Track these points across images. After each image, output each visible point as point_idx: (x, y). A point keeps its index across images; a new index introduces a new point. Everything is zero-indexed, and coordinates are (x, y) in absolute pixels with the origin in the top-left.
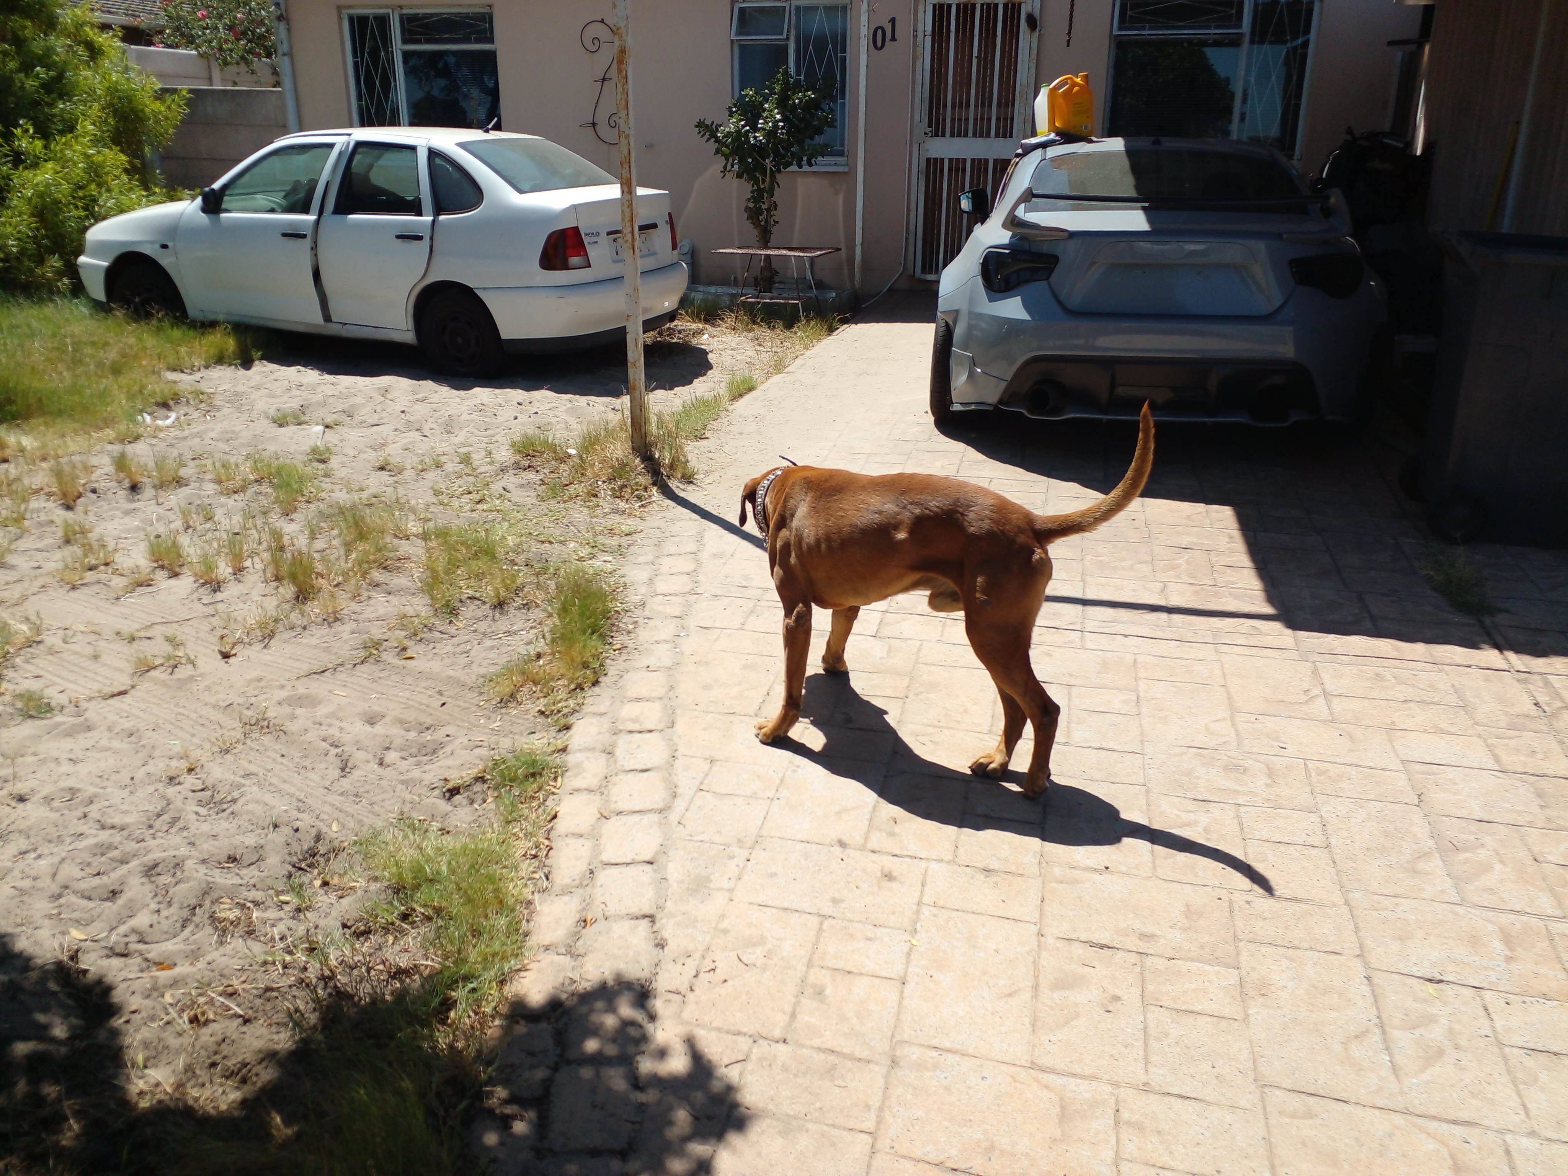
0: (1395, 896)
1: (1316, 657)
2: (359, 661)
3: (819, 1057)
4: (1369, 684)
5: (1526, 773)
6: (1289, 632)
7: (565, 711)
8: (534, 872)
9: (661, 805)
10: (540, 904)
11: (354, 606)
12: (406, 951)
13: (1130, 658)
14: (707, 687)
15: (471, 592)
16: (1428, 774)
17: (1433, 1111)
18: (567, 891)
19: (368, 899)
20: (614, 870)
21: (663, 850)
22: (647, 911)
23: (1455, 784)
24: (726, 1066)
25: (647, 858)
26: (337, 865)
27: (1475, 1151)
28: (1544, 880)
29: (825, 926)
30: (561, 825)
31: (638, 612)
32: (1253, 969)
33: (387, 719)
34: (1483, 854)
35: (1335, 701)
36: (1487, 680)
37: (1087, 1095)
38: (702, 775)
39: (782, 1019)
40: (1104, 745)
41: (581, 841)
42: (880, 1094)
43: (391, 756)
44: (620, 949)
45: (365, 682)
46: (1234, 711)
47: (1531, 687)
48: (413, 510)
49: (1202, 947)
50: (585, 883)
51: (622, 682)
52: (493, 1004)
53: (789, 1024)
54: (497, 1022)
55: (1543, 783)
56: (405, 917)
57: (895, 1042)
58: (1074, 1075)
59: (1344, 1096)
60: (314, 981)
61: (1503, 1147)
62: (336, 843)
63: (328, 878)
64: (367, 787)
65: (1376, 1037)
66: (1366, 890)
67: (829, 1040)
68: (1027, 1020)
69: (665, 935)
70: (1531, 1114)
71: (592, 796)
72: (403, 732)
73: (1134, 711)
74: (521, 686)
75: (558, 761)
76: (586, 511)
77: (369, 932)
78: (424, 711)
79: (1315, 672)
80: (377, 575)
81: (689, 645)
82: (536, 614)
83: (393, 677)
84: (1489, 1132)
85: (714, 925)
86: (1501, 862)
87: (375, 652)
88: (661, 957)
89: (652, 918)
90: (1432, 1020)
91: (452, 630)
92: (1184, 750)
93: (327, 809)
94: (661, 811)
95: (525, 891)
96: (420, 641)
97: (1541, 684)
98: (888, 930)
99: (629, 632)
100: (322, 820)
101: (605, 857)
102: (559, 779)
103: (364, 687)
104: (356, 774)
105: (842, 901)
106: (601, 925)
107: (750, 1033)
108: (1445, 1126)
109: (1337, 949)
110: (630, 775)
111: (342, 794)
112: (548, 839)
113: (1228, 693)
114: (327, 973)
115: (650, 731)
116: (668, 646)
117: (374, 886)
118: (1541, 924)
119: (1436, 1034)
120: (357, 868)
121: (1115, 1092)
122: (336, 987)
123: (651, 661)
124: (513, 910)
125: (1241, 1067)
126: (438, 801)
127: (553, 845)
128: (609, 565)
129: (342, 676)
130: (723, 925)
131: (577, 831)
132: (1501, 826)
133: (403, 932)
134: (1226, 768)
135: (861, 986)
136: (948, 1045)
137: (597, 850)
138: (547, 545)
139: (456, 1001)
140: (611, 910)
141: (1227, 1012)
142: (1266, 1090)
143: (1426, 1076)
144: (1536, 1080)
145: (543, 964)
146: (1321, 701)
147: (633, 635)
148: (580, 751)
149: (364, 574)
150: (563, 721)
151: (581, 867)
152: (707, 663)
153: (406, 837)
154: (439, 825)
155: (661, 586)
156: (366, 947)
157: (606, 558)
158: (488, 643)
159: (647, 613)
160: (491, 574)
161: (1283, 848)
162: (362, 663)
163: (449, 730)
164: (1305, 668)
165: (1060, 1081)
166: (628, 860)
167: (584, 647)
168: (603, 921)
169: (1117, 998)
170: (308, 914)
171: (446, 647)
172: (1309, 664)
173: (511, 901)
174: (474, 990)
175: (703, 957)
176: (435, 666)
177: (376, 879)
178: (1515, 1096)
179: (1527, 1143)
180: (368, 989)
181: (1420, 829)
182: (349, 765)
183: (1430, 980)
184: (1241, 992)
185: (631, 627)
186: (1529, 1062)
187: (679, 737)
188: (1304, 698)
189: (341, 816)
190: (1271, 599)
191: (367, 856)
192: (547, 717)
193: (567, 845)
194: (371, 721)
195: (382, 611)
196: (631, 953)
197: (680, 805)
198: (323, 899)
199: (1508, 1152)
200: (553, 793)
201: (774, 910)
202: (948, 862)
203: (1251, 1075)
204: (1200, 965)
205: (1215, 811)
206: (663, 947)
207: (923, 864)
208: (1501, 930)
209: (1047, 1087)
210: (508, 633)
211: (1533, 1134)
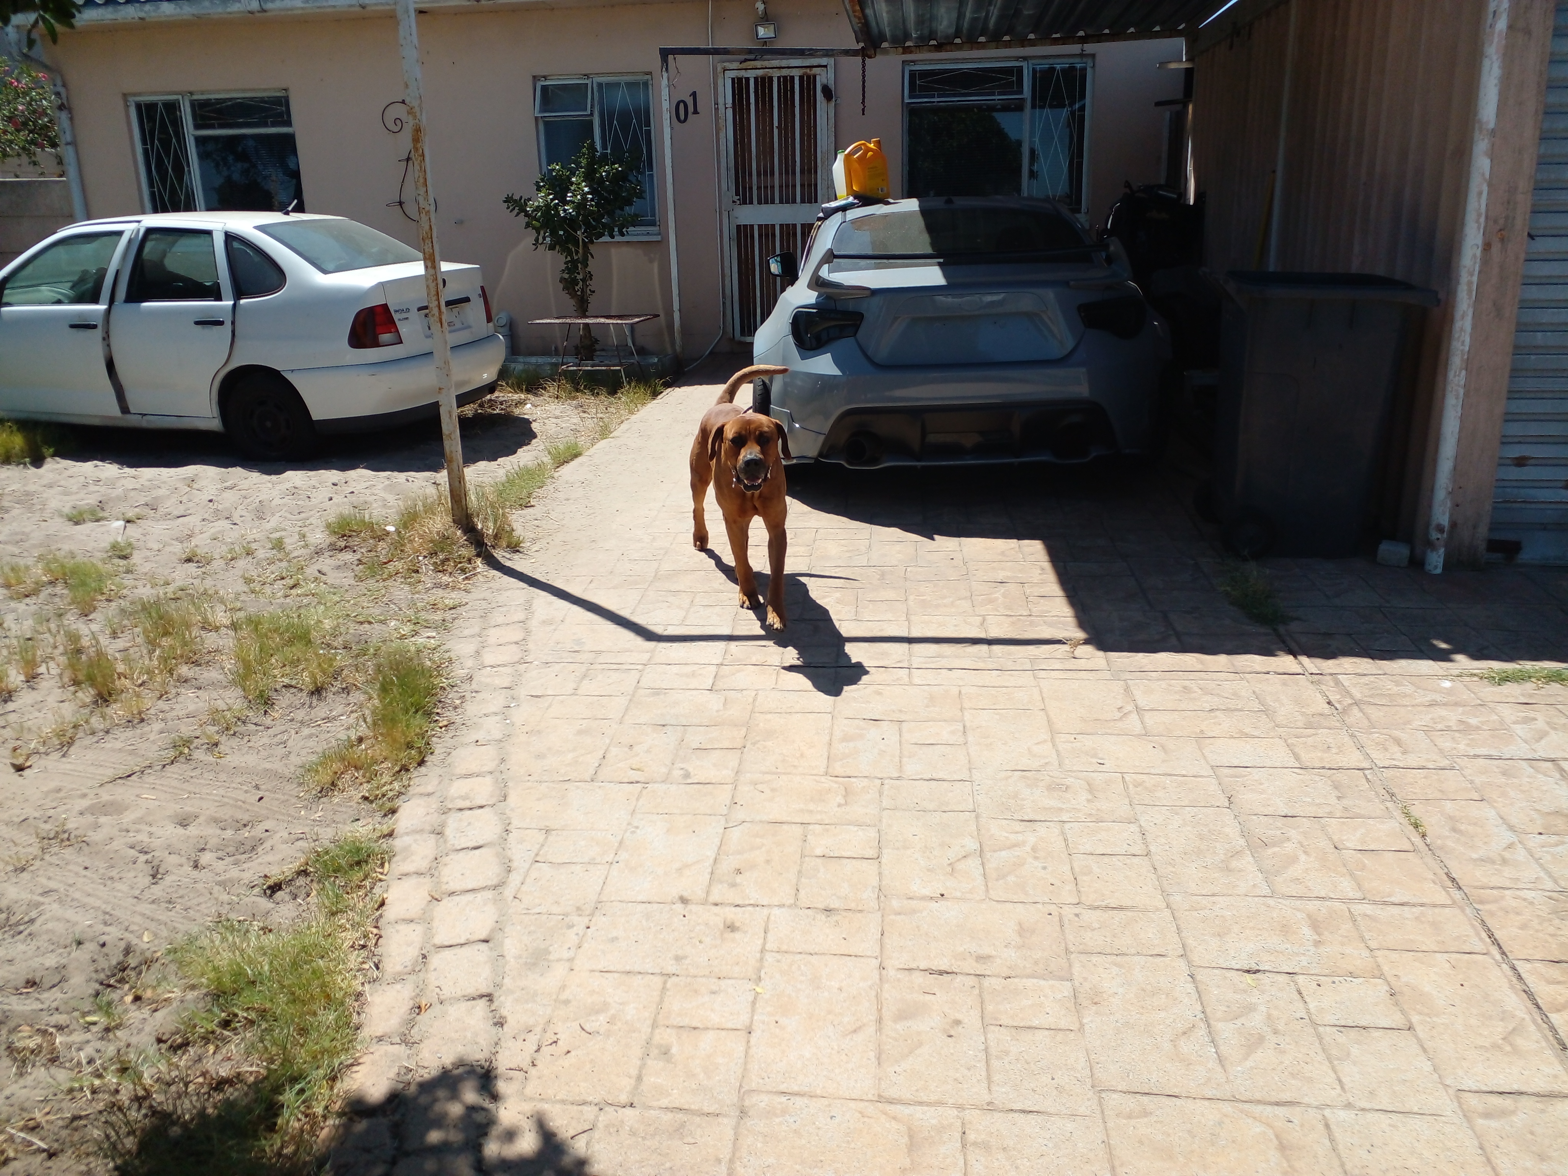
0: (1213, 895)
1: (1128, 676)
2: (168, 761)
3: (668, 1117)
4: (1178, 697)
5: (1323, 768)
6: (1101, 654)
7: (390, 794)
8: (364, 963)
9: (495, 882)
10: (371, 995)
11: (161, 704)
12: (229, 1059)
13: (955, 691)
14: (540, 756)
15: (286, 681)
16: (1236, 777)
17: (1258, 1096)
18: (399, 979)
19: (185, 1009)
20: (447, 953)
21: (499, 926)
22: (484, 990)
23: (1261, 784)
24: (572, 1138)
25: (482, 937)
26: (149, 977)
27: (1298, 1128)
28: (1345, 865)
29: (669, 985)
30: (390, 913)
31: (466, 687)
32: (1085, 979)
33: (201, 819)
34: (1289, 847)
35: (1147, 716)
36: (1284, 684)
37: (934, 1122)
38: (538, 846)
39: (627, 1084)
40: (935, 776)
41: (413, 926)
42: (731, 1146)
43: (206, 858)
44: (457, 1032)
45: (175, 783)
46: (1053, 732)
47: (1324, 687)
48: (222, 601)
49: (1036, 963)
50: (417, 969)
51: (449, 760)
52: (323, 1104)
53: (636, 1088)
54: (330, 1122)
55: (1339, 776)
56: (226, 1024)
57: (743, 1092)
58: (921, 1103)
59: (1175, 1091)
60: (127, 1103)
61: (1323, 1122)
62: (148, 954)
63: (139, 993)
64: (181, 892)
65: (1201, 1031)
66: (1186, 892)
67: (677, 1098)
68: (872, 1055)
69: (504, 1012)
70: (1346, 1087)
71: (421, 879)
72: (219, 832)
73: (961, 740)
74: (342, 773)
75: (384, 846)
76: (407, 588)
77: (187, 1044)
78: (240, 808)
79: (1127, 689)
80: (184, 670)
81: (519, 716)
82: (357, 697)
83: (206, 775)
84: (1309, 1109)
85: (554, 997)
86: (1305, 852)
87: (186, 751)
88: (500, 1035)
89: (489, 997)
90: (1251, 1008)
91: (268, 721)
92: (1010, 773)
93: (138, 919)
94: (495, 887)
95: (354, 983)
96: (234, 734)
97: (1332, 684)
98: (733, 981)
99: (456, 708)
100: (132, 932)
101: (438, 941)
102: (386, 865)
103: (175, 788)
104: (169, 879)
105: (686, 957)
106: (437, 1009)
107: (596, 1101)
108: (1269, 1109)
109: (1161, 951)
110: (462, 854)
111: (153, 902)
112: (376, 927)
113: (1048, 717)
114: (141, 1093)
115: (481, 807)
116: (498, 718)
117: (191, 995)
118: (1344, 907)
119: (1256, 1021)
120: (172, 978)
121: (961, 1115)
122: (151, 1107)
123: (481, 735)
124: (342, 1003)
125: (1078, 1075)
126: (259, 899)
127: (383, 933)
128: (432, 641)
129: (151, 779)
130: (563, 997)
131: (408, 916)
132: (1304, 819)
133: (225, 1041)
134: (1050, 788)
135: (707, 1040)
136: (796, 1088)
137: (429, 932)
138: (366, 625)
139: (283, 1106)
140: (446, 993)
141: (1063, 1024)
142: (1103, 1095)
143: (1249, 1064)
144: (1348, 1054)
145: (376, 1056)
146: (1134, 716)
147: (459, 711)
148: (407, 834)
149: (171, 672)
150: (389, 805)
151: (413, 953)
152: (539, 732)
153: (224, 939)
154: (261, 924)
155: (489, 658)
156: (183, 1060)
157: (429, 634)
158: (306, 731)
159: (474, 686)
160: (306, 660)
161: (1106, 859)
162: (172, 763)
163: (267, 825)
164: (1118, 686)
165: (907, 1110)
166: (462, 941)
167: (408, 726)
168: (439, 1006)
169: (958, 1022)
170: (119, 1033)
171: (263, 739)
172: (1122, 683)
173: (339, 995)
174: (302, 1091)
175: (545, 1031)
176: (251, 760)
177: (193, 987)
178: (1330, 1072)
179: (1343, 1115)
180: (187, 1104)
181: (1232, 830)
182: (161, 870)
183: (1248, 971)
184: (1075, 1003)
185: (458, 702)
186: (1342, 1039)
187: (512, 810)
188: (1118, 715)
189: (153, 926)
190: (1082, 624)
191: (181, 964)
192: (371, 802)
193: (397, 931)
194: (184, 823)
195: (192, 707)
196: (469, 1035)
197: (515, 879)
198: (135, 1015)
199: (1327, 1126)
200: (380, 880)
201: (616, 975)
202: (790, 906)
203: (1089, 1081)
204: (1035, 981)
205: (1041, 829)
206: (502, 1025)
207: (765, 911)
208: (1309, 916)
209: (894, 1118)
210: (327, 719)
211: (1349, 1106)
